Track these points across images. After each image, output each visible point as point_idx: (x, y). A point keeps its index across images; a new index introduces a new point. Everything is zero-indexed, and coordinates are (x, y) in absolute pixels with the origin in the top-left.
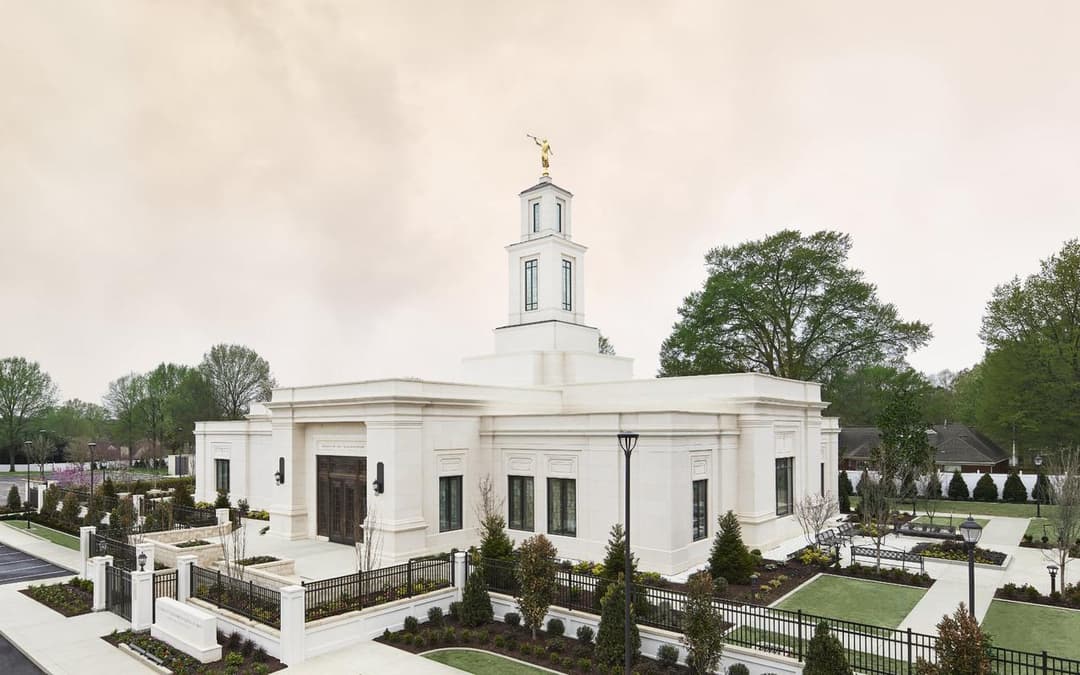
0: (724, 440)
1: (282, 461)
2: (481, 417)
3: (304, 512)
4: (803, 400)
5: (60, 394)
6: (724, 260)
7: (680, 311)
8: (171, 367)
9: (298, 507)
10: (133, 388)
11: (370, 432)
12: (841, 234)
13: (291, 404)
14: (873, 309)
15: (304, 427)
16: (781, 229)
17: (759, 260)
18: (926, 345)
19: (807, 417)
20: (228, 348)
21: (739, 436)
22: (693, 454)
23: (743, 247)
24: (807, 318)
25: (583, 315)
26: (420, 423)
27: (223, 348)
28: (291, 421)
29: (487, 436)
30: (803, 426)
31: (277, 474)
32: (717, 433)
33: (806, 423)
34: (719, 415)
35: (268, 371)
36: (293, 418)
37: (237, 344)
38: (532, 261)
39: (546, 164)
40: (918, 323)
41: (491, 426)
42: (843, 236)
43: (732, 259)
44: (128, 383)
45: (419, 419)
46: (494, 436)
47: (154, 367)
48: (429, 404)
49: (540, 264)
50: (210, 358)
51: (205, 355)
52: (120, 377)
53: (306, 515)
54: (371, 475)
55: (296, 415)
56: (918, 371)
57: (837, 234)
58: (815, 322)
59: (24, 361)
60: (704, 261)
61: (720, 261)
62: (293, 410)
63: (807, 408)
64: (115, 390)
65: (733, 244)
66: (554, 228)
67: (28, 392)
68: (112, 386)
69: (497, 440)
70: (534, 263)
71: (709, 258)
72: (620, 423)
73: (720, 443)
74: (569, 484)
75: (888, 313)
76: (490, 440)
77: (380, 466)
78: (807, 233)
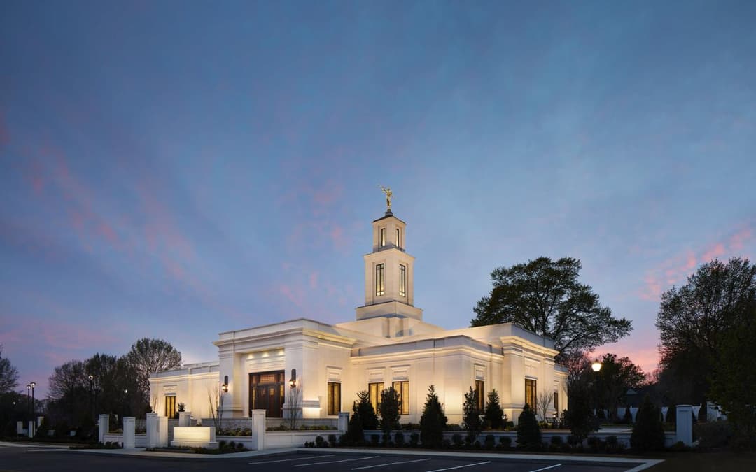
0: (493, 360)
1: (226, 377)
2: (352, 350)
3: (240, 409)
5: (17, 375)
6: (504, 277)
7: (475, 310)
8: (103, 357)
9: (237, 406)
10: (75, 371)
11: (287, 352)
12: (575, 260)
13: (233, 340)
14: (597, 311)
15: (240, 356)
16: (538, 257)
17: (525, 277)
18: (629, 335)
20: (150, 342)
21: (503, 360)
23: (515, 268)
24: (557, 316)
27: (146, 341)
28: (232, 352)
31: (223, 385)
32: (490, 356)
34: (491, 346)
35: (180, 359)
37: (156, 339)
38: (380, 265)
40: (624, 320)
42: (576, 261)
43: (508, 276)
44: (71, 368)
49: (386, 267)
50: (136, 349)
51: (133, 346)
53: (242, 411)
54: (288, 377)
55: (237, 348)
56: (636, 365)
57: (573, 259)
58: (561, 319)
60: (490, 277)
61: (501, 277)
62: (235, 344)
64: (61, 373)
65: (509, 266)
68: (57, 370)
70: (382, 266)
71: (493, 275)
72: (434, 345)
73: (491, 362)
74: (405, 385)
75: (606, 314)
77: (294, 371)
78: (554, 259)
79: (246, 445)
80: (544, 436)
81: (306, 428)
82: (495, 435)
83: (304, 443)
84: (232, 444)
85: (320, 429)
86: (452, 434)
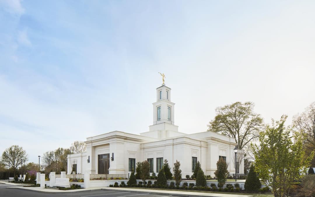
0: (202, 148)
1: (89, 156)
2: (141, 144)
3: (94, 170)
4: (229, 141)
7: (208, 126)
9: (93, 169)
10: (51, 154)
11: (110, 145)
13: (91, 141)
14: (263, 125)
15: (95, 147)
17: (230, 110)
19: (230, 146)
20: (79, 142)
21: (207, 148)
22: (192, 150)
23: (226, 107)
25: (174, 122)
26: (123, 143)
28: (91, 146)
29: (142, 148)
30: (229, 148)
31: (88, 160)
32: (200, 146)
33: (230, 148)
34: (201, 141)
36: (92, 145)
38: (159, 107)
39: (164, 81)
41: (143, 146)
42: (253, 103)
44: (49, 153)
45: (123, 142)
46: (144, 149)
47: (57, 149)
48: (126, 138)
49: (162, 108)
50: (74, 145)
51: (72, 144)
52: (46, 152)
53: (95, 171)
54: (111, 156)
55: (93, 144)
57: (251, 102)
59: (18, 146)
60: (215, 111)
61: (220, 111)
62: (92, 143)
63: (230, 144)
64: (45, 155)
65: (223, 106)
66: (165, 98)
67: (19, 156)
69: (145, 150)
72: (173, 141)
73: (201, 149)
74: (162, 159)
76: (143, 150)
77: (113, 154)
78: (243, 102)
79: (82, 186)
80: (207, 183)
81: (112, 179)
82: (188, 182)
83: (109, 185)
84: (77, 185)
85: (117, 179)
86: (170, 182)
